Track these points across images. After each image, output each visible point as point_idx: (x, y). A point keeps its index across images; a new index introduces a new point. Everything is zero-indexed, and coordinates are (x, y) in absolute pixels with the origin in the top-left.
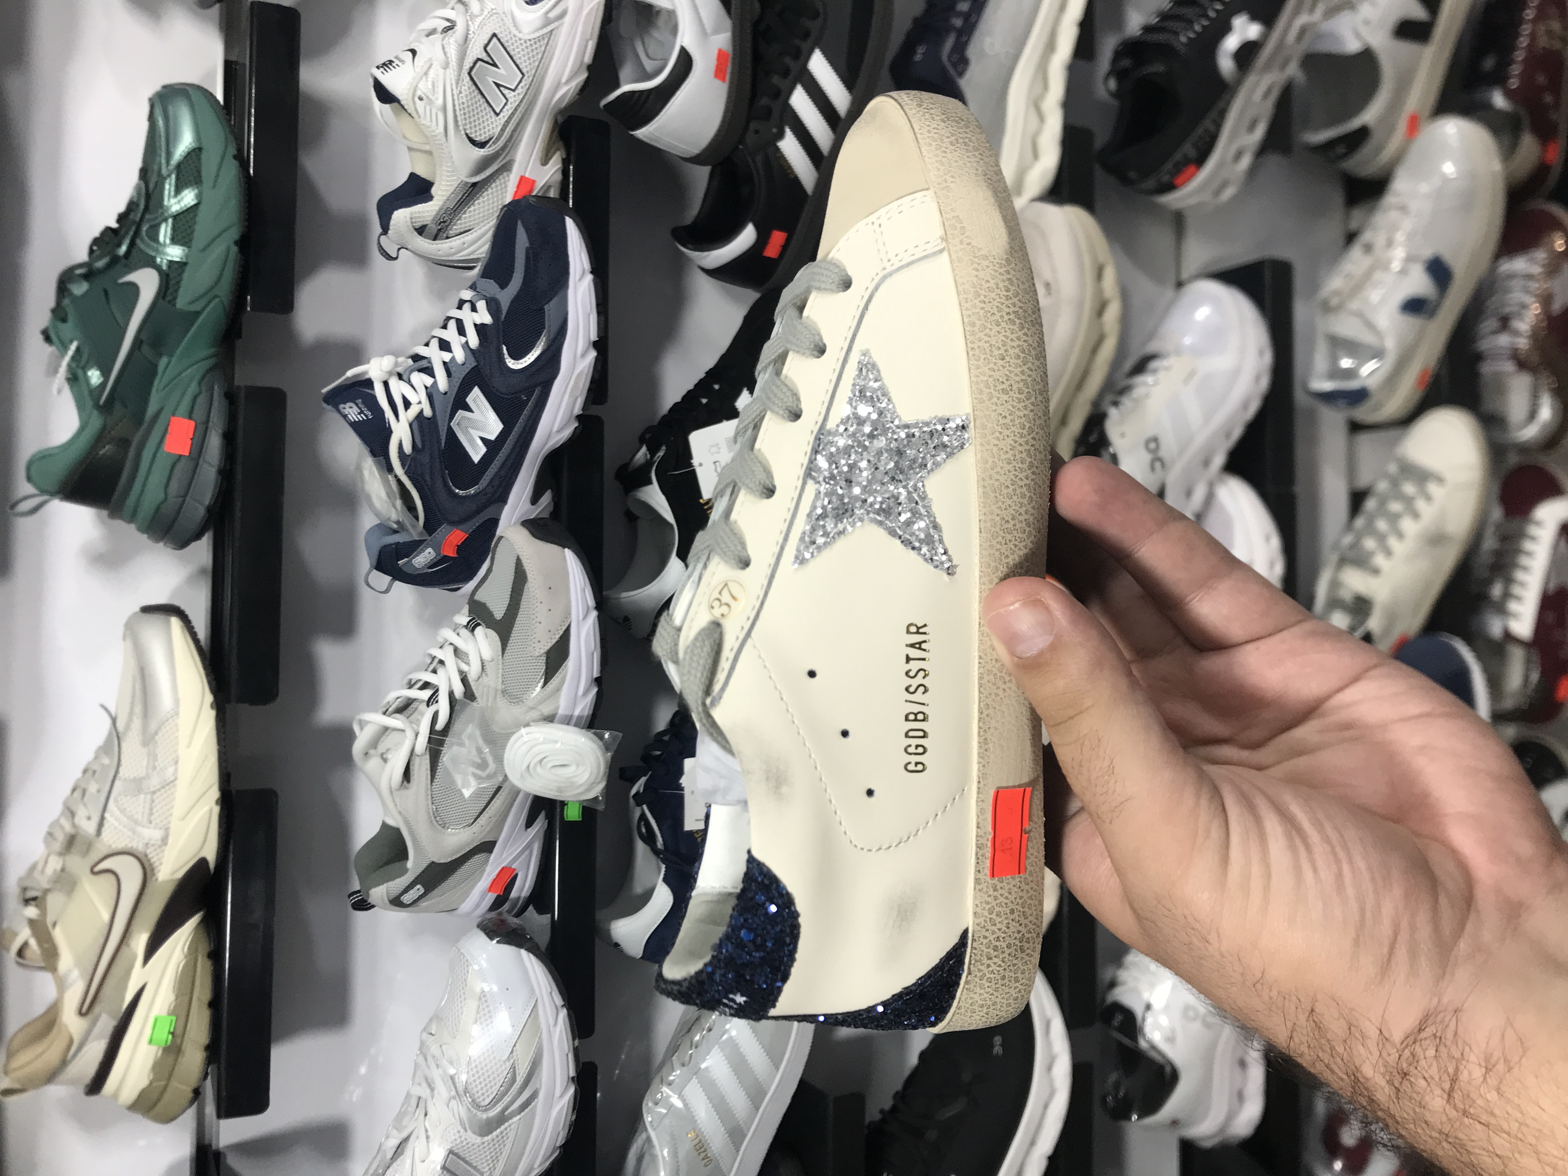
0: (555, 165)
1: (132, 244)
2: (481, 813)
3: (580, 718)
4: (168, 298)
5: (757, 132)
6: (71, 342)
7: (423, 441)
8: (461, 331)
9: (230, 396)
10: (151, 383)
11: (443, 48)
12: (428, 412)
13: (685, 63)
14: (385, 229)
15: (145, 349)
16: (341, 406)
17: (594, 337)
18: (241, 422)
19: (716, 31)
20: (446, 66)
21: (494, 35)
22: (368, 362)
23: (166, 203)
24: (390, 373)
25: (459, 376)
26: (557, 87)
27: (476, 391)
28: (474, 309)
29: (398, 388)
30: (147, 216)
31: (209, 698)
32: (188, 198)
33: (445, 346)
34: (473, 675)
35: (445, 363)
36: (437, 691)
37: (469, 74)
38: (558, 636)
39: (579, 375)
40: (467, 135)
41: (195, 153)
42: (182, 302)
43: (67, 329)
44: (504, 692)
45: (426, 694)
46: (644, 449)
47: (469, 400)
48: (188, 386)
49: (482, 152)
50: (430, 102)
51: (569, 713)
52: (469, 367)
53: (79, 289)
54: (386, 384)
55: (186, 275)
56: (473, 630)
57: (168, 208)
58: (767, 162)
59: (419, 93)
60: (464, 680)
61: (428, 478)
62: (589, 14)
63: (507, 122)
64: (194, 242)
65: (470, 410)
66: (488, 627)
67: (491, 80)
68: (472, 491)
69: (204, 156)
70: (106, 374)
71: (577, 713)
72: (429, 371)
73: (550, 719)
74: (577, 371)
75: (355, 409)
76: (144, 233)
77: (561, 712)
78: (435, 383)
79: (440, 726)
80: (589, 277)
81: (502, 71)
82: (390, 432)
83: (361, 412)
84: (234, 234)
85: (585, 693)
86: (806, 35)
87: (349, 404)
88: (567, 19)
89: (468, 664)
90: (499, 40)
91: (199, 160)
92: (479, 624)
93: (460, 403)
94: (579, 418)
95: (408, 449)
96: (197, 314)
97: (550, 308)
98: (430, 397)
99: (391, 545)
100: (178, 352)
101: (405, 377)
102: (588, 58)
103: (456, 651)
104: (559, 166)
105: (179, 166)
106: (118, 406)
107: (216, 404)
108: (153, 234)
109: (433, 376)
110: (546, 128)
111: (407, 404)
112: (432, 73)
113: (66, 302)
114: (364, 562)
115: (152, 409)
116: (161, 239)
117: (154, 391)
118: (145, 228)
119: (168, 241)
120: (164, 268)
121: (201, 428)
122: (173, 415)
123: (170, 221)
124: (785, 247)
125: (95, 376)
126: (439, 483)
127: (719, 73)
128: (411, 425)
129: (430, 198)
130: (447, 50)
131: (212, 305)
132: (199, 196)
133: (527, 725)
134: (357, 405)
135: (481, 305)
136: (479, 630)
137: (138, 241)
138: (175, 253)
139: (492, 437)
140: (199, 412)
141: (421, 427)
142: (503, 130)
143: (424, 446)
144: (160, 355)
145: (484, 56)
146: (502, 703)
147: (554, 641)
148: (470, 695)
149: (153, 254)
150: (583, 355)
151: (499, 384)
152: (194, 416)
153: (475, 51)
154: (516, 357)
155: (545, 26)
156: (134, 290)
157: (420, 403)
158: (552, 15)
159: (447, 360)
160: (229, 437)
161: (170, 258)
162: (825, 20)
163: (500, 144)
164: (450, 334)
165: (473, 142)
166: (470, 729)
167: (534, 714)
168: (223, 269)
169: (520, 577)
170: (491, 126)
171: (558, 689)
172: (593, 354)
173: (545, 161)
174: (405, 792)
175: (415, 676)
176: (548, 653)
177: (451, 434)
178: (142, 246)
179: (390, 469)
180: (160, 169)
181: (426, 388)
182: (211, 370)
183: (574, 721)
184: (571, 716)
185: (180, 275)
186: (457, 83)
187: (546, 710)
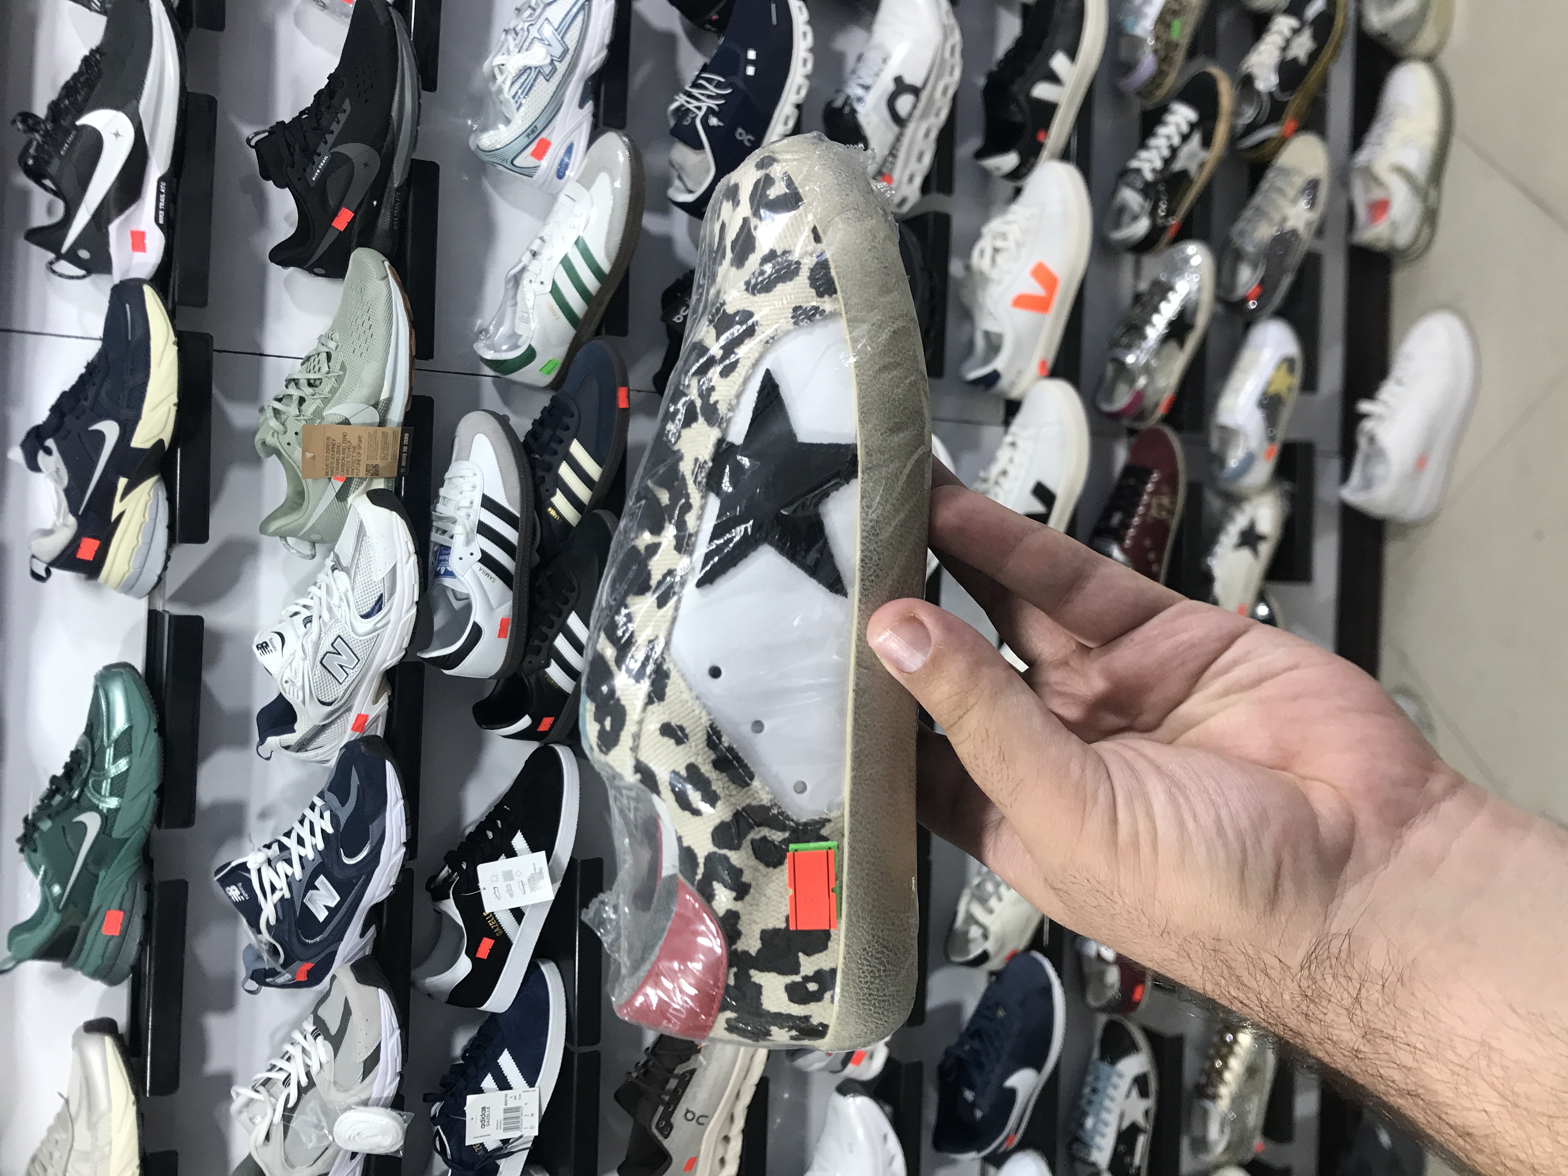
0: (383, 702)
1: (82, 792)
2: (319, 1158)
3: (387, 1098)
4: (107, 832)
5: (530, 662)
6: (40, 866)
7: (283, 916)
8: (313, 833)
9: (148, 888)
10: (94, 888)
11: (303, 646)
12: (288, 895)
13: (477, 633)
14: (262, 741)
15: (92, 868)
16: (228, 889)
17: (404, 840)
18: (156, 904)
19: (500, 605)
20: (305, 658)
21: (339, 636)
22: (247, 855)
23: (106, 766)
24: (262, 863)
25: (310, 869)
26: (384, 661)
27: (322, 877)
28: (322, 817)
29: (268, 875)
30: (93, 771)
31: (132, 1098)
32: (123, 764)
33: (301, 842)
34: (314, 1071)
35: (301, 857)
36: (290, 1075)
37: (321, 662)
38: (372, 1051)
39: (393, 866)
40: (319, 700)
41: (128, 733)
42: (117, 833)
43: (38, 856)
44: (335, 1083)
45: (282, 1076)
46: (447, 868)
47: (317, 883)
48: (120, 886)
49: (330, 708)
50: (293, 683)
51: (378, 1096)
52: (317, 863)
53: (46, 825)
54: (259, 870)
55: (119, 817)
56: (315, 1039)
57: (108, 771)
58: (538, 680)
59: (285, 679)
60: (308, 1074)
61: (287, 939)
62: (405, 623)
63: (348, 688)
64: (125, 794)
65: (317, 889)
66: (325, 1039)
67: (336, 663)
68: (318, 939)
69: (133, 734)
70: (64, 888)
71: (385, 1095)
72: (289, 862)
73: (365, 1103)
74: (391, 863)
75: (237, 892)
76: (90, 785)
77: (374, 1096)
78: (293, 874)
79: (290, 1105)
80: (402, 802)
81: (344, 657)
82: (260, 910)
83: (241, 894)
84: (154, 786)
85: (391, 1083)
86: (566, 602)
87: (233, 887)
88: (390, 626)
89: (310, 1059)
90: (342, 639)
91: (130, 735)
92: (319, 1035)
93: (311, 885)
94: (394, 886)
95: (273, 922)
96: (127, 840)
97: (373, 828)
98: (289, 885)
99: (260, 970)
100: (113, 866)
101: (272, 864)
102: (405, 644)
103: (304, 1050)
104: (386, 701)
105: (116, 742)
106: (71, 907)
107: (138, 897)
108: (98, 790)
109: (291, 865)
110: (375, 684)
111: (273, 889)
112: (294, 665)
113: (36, 835)
114: (242, 972)
115: (94, 907)
116: (103, 793)
117: (96, 893)
118: (90, 781)
119: (107, 794)
120: (105, 811)
121: (128, 914)
122: (109, 909)
123: (109, 781)
124: (553, 726)
125: (56, 889)
126: (294, 940)
127: (502, 634)
128: (275, 906)
129: (293, 731)
130: (306, 647)
131: (138, 832)
132: (130, 763)
133: (351, 1109)
134: (238, 888)
135: (327, 814)
136: (320, 1038)
137: (86, 790)
138: (113, 803)
139: (332, 904)
140: (127, 905)
141: (282, 906)
142: (344, 694)
143: (284, 918)
144: (100, 869)
145: (332, 650)
146: (333, 1090)
147: (369, 1054)
148: (311, 1084)
149: (97, 802)
150: (396, 853)
151: (338, 874)
152: (124, 907)
153: (326, 646)
154: (350, 856)
155: (374, 631)
156: (83, 827)
157: (281, 889)
158: (379, 625)
159: (303, 855)
160: (147, 918)
161: (108, 806)
162: (579, 593)
163: (343, 701)
164: (305, 832)
165: (323, 703)
166: (312, 1104)
167: (355, 1099)
168: (147, 808)
169: (347, 1013)
170: (336, 692)
171: (372, 1082)
172: (403, 850)
173: (376, 701)
174: (265, 1148)
175: (274, 1062)
176: (365, 1062)
177: (304, 907)
178: (89, 795)
179: (259, 932)
180: (102, 741)
181: (287, 876)
182: (136, 872)
183: (381, 1103)
184: (380, 1099)
185: (115, 816)
186: (312, 670)
187: (364, 1096)
